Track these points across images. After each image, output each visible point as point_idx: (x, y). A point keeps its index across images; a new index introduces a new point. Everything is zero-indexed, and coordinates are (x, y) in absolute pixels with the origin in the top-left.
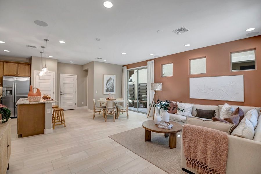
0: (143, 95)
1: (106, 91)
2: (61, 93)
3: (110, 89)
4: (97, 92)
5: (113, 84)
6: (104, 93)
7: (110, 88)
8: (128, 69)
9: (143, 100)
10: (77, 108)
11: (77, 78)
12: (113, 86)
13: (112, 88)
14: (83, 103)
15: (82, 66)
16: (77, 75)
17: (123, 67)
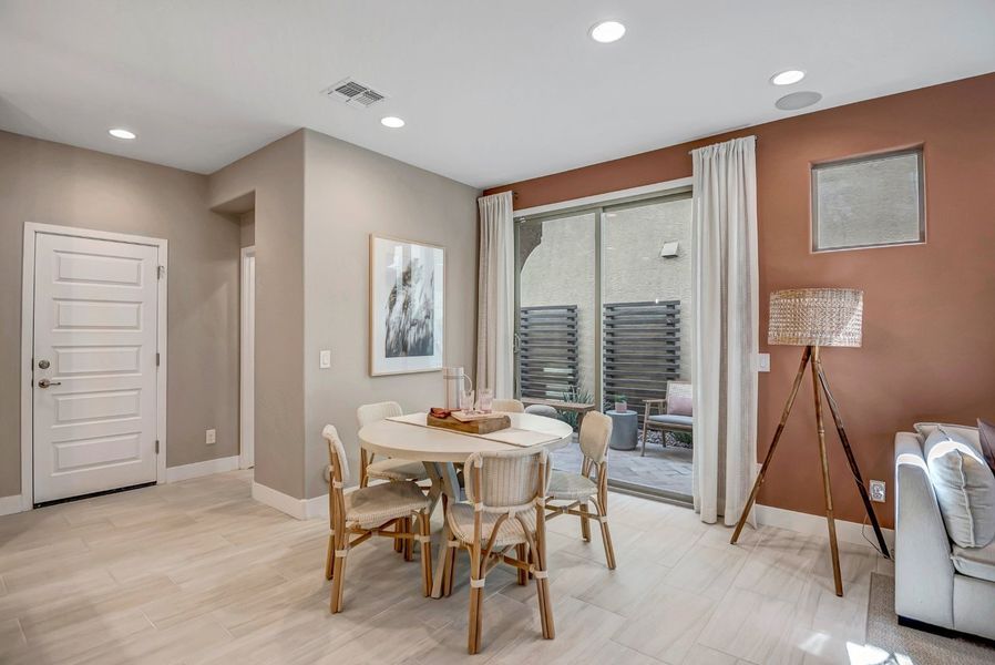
0: (546, 370)
1: (389, 353)
2: (40, 375)
3: (411, 338)
4: (325, 358)
5: (427, 303)
6: (376, 371)
7: (414, 329)
8: (522, 213)
9: (549, 393)
10: (168, 476)
11: (164, 263)
12: (428, 317)
13: (422, 334)
14: (211, 436)
15: (203, 182)
16: (164, 243)
17: (486, 202)
